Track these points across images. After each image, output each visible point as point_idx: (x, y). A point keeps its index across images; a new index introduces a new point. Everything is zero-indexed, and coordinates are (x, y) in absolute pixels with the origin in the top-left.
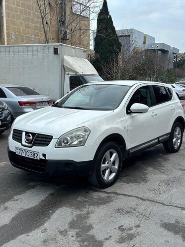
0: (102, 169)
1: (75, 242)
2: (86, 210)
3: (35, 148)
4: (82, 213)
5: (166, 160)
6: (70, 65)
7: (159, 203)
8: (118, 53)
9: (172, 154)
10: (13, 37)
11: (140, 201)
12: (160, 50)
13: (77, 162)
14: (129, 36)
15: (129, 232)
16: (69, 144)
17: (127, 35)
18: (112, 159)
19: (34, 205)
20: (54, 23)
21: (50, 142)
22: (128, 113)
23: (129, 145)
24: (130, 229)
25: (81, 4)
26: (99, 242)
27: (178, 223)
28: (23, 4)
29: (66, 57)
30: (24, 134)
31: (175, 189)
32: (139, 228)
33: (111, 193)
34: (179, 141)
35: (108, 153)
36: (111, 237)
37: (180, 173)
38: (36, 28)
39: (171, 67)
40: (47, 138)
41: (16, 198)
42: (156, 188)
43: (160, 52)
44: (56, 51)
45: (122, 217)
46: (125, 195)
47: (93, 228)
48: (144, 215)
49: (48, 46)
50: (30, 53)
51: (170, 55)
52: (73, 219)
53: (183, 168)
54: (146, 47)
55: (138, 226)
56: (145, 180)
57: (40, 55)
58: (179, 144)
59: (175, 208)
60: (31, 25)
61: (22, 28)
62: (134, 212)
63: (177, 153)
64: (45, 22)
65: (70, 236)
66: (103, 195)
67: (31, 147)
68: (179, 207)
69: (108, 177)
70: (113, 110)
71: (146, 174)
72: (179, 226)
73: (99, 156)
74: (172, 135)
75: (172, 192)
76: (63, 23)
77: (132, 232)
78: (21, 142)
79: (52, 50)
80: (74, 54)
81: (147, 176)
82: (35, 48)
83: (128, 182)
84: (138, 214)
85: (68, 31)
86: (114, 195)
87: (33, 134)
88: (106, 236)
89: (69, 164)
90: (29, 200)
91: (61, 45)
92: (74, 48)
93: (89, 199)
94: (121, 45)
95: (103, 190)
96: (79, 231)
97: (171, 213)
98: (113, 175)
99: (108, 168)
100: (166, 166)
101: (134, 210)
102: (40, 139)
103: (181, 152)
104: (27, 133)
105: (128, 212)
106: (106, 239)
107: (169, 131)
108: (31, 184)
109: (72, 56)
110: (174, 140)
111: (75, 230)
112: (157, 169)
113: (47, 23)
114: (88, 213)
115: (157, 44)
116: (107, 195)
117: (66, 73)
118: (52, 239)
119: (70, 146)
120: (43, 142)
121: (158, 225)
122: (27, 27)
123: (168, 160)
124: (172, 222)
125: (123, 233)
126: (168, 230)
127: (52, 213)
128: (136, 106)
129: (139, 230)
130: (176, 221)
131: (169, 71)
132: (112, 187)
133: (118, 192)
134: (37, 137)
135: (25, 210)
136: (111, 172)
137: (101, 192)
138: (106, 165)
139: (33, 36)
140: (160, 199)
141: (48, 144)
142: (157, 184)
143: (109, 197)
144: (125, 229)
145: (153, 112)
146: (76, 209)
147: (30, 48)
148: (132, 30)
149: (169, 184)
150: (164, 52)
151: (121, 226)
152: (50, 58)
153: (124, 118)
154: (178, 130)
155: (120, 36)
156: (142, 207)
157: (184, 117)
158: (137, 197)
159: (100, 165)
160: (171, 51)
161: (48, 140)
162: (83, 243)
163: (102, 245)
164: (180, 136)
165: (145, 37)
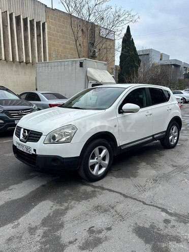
0: (90, 165)
1: (38, 243)
2: (66, 204)
3: (29, 144)
4: (61, 208)
5: (161, 155)
6: (92, 76)
7: (140, 201)
8: (138, 67)
9: (168, 150)
10: (54, 56)
11: (122, 198)
12: (173, 65)
13: (63, 158)
14: (148, 54)
15: (97, 235)
16: (56, 140)
17: (147, 54)
18: (102, 155)
19: (23, 196)
20: (85, 44)
21: (40, 138)
22: (120, 113)
23: (120, 142)
24: (100, 232)
25: (106, 29)
26: (62, 245)
27: (153, 228)
28: (62, 31)
29: (89, 69)
30: (22, 130)
31: (160, 186)
32: (109, 232)
33: (98, 187)
34: (176, 138)
35: (96, 150)
36: (76, 240)
37: (171, 169)
38: (71, 49)
39: (182, 78)
40: (38, 135)
41: (11, 187)
42: (142, 185)
43: (173, 66)
44: (81, 65)
45: (97, 216)
46: (110, 190)
47: (63, 227)
48: (121, 215)
49: (75, 61)
50: (63, 67)
51: (182, 68)
52: (50, 214)
53: (175, 164)
54: (162, 62)
55: (109, 229)
56: (134, 176)
57: (70, 68)
58: (175, 141)
59: (155, 208)
60: (68, 46)
61: (61, 49)
62: (111, 210)
63: (173, 149)
64: (78, 44)
65: (36, 236)
66: (89, 189)
67: (25, 142)
68: (159, 208)
69: (97, 172)
70: (105, 109)
71: (138, 169)
72: (154, 232)
73: (87, 152)
74: (168, 133)
75: (157, 189)
76: (93, 44)
77: (101, 236)
78: (19, 138)
79: (78, 64)
80: (96, 66)
81: (138, 171)
82: (66, 63)
83: (117, 177)
84: (114, 213)
85: (96, 50)
86: (99, 190)
87: (28, 131)
88: (72, 239)
89: (56, 159)
90: (20, 190)
91: (85, 59)
92: (96, 62)
93: (74, 193)
94: (141, 61)
95: (91, 184)
96: (49, 230)
97: (149, 215)
98: (103, 169)
99: (97, 163)
100: (159, 161)
101: (113, 208)
102: (33, 135)
103: (177, 148)
104: (24, 129)
105: (106, 211)
106: (70, 243)
107: (165, 129)
108: (32, 174)
109: (95, 68)
110: (170, 138)
111: (45, 228)
112: (150, 165)
113: (80, 45)
114: (67, 209)
115: (171, 60)
116: (93, 189)
117: (89, 82)
118: (18, 237)
119: (58, 142)
120: (34, 138)
121: (131, 229)
122: (65, 48)
123: (163, 155)
124: (147, 226)
125: (90, 237)
126: (139, 237)
127: (34, 206)
128: (128, 106)
129: (108, 233)
130: (151, 226)
131: (179, 80)
132: (101, 181)
133: (104, 186)
134: (31, 133)
135: (12, 200)
136: (100, 167)
137: (89, 185)
138: (95, 160)
139: (69, 55)
140: (142, 197)
141: (38, 140)
142: (145, 179)
143: (94, 191)
144: (94, 231)
145: (148, 112)
146: (57, 203)
147: (63, 63)
148: (151, 50)
149: (156, 181)
150: (177, 66)
151: (92, 227)
152: (77, 70)
153: (116, 117)
154: (175, 128)
155: (141, 55)
156: (122, 206)
157: (181, 117)
158: (121, 194)
159: (88, 161)
160: (182, 66)
161: (39, 136)
162: (45, 246)
163: (63, 250)
164: (176, 134)
165: (161, 55)
